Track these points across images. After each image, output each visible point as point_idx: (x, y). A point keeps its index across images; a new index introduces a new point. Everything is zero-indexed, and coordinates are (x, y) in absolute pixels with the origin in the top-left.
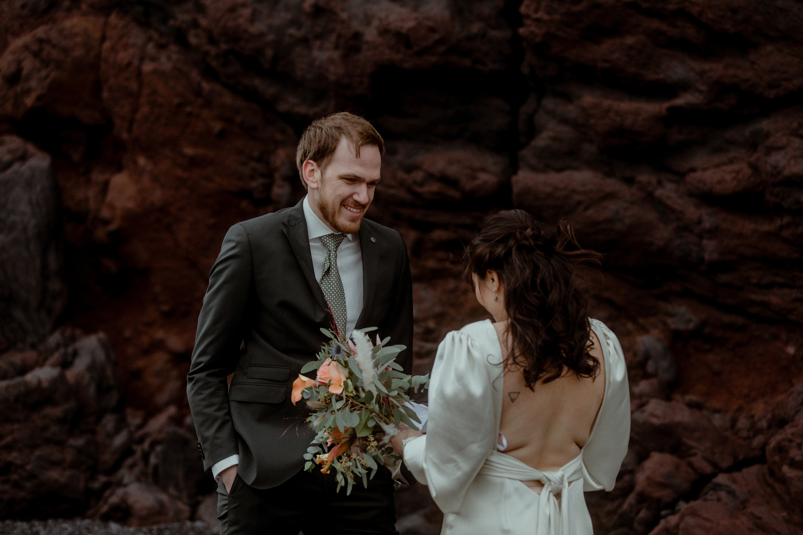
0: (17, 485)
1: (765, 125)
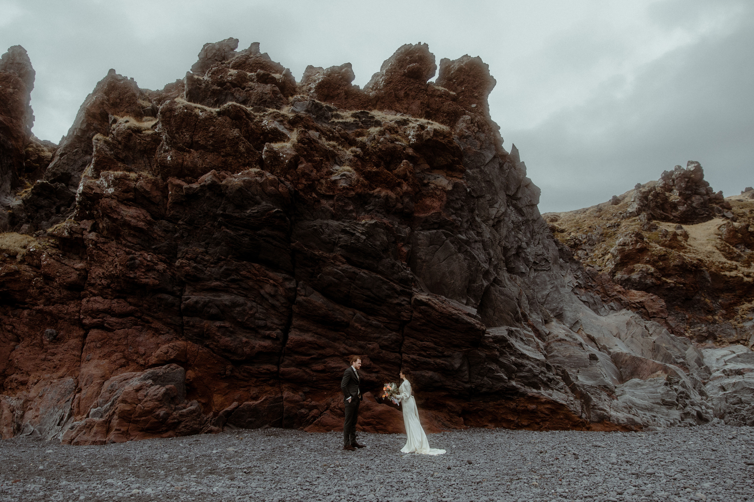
0: (188, 429)
1: (326, 360)
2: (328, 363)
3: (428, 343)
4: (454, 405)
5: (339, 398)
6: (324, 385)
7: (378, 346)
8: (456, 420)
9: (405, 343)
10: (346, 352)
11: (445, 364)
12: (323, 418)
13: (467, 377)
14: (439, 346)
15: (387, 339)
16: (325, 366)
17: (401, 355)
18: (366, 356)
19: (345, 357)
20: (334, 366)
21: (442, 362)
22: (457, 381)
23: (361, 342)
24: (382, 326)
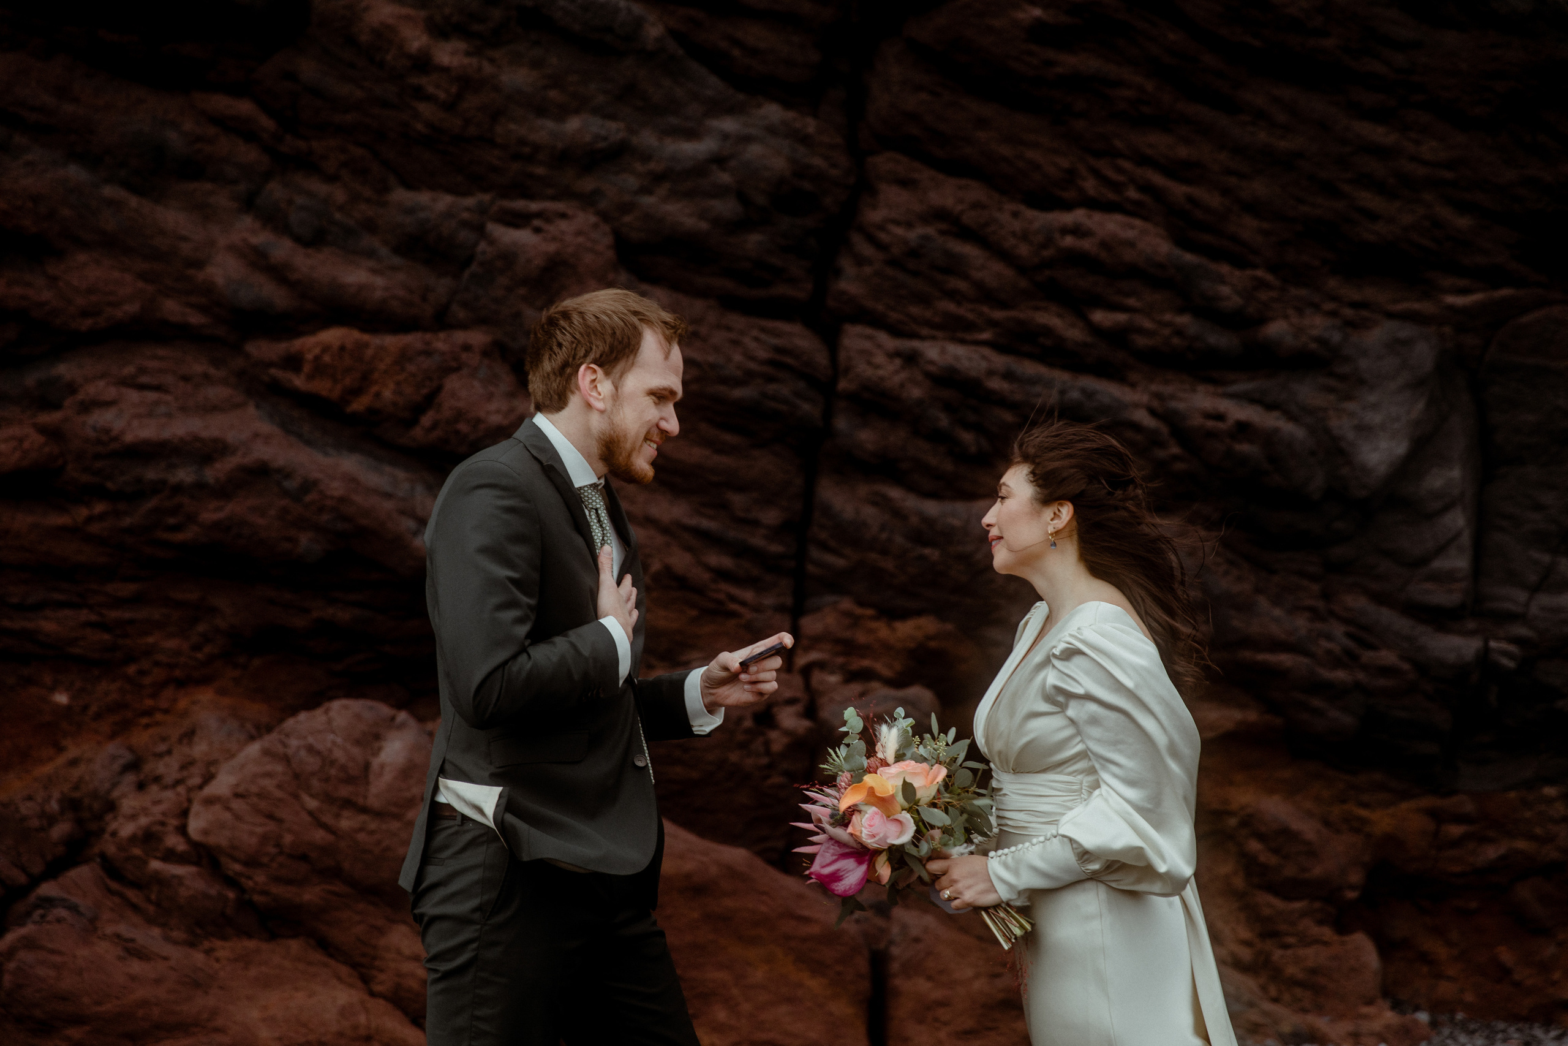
1: (64, 370)
2: (87, 407)
3: (1111, 225)
4: (1308, 829)
5: (200, 749)
6: (48, 625)
7: (603, 240)
8: (1313, 955)
9: (874, 216)
10: (276, 296)
11: (1268, 439)
12: (29, 943)
13: (1458, 562)
14: (1215, 254)
15: (700, 169)
16: (53, 434)
17: (831, 340)
18: (478, 338)
19: (263, 349)
20: (146, 431)
21: (1239, 412)
22: (1356, 602)
23: (423, 198)
24: (654, 31)
